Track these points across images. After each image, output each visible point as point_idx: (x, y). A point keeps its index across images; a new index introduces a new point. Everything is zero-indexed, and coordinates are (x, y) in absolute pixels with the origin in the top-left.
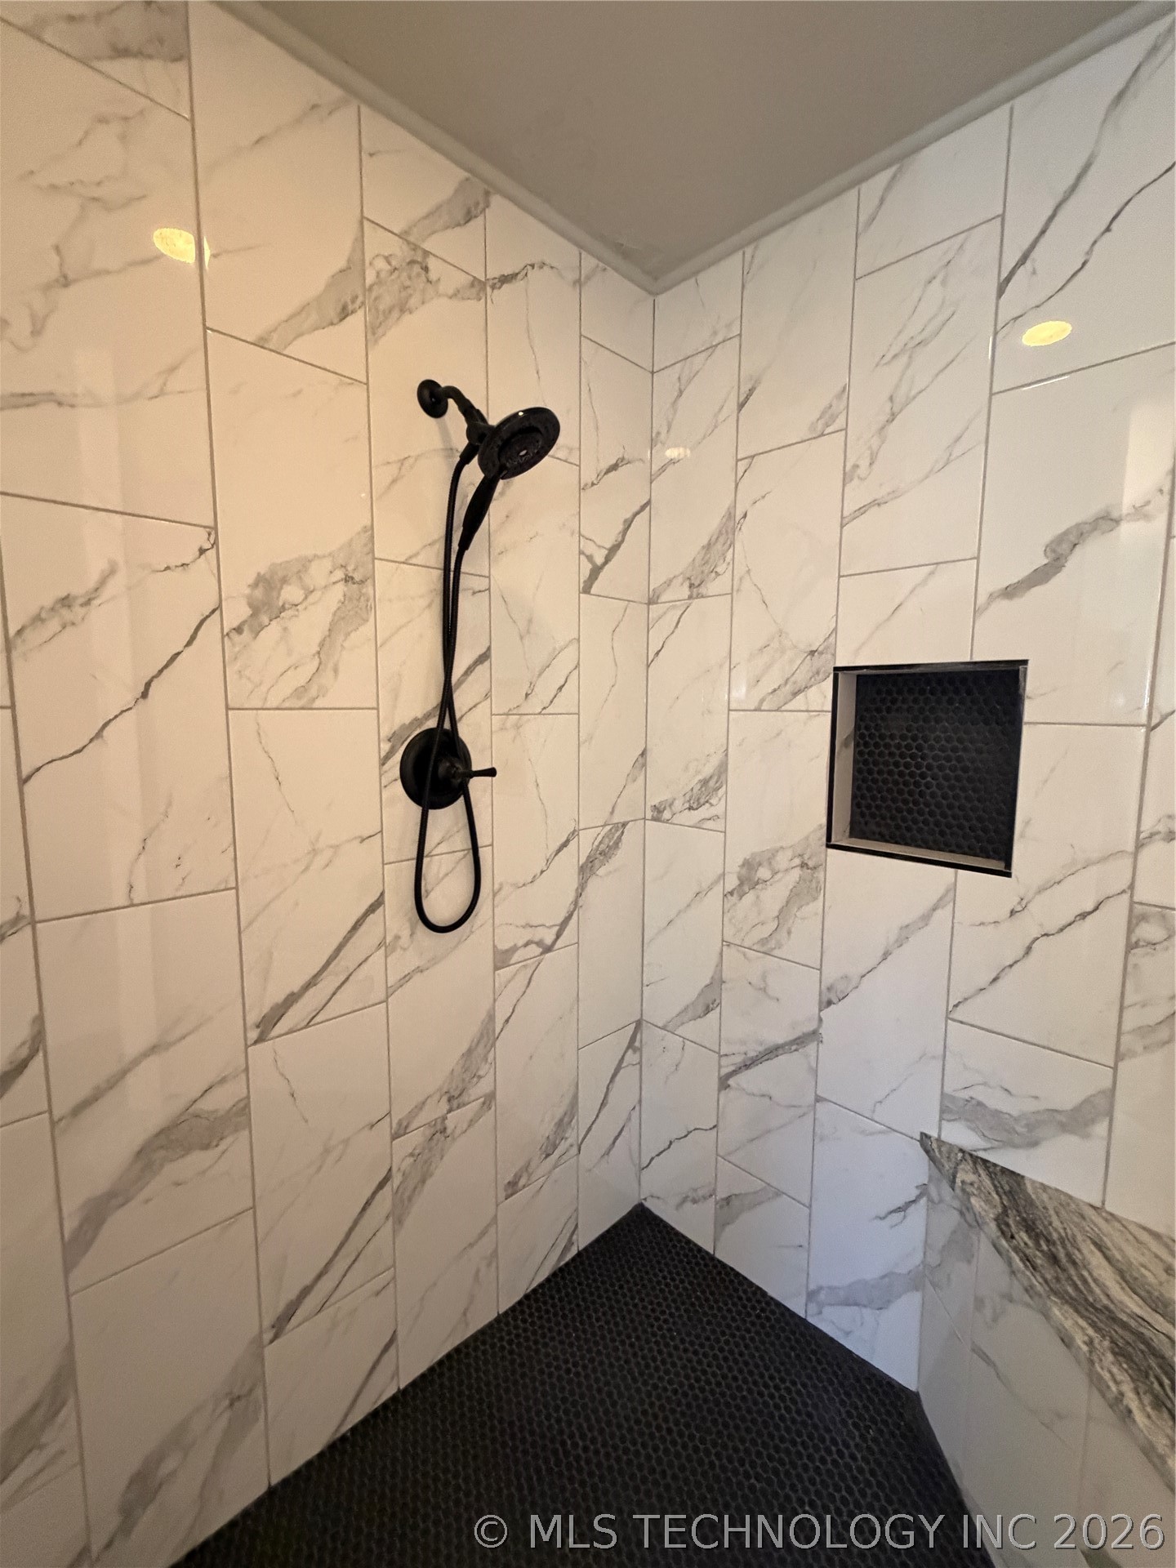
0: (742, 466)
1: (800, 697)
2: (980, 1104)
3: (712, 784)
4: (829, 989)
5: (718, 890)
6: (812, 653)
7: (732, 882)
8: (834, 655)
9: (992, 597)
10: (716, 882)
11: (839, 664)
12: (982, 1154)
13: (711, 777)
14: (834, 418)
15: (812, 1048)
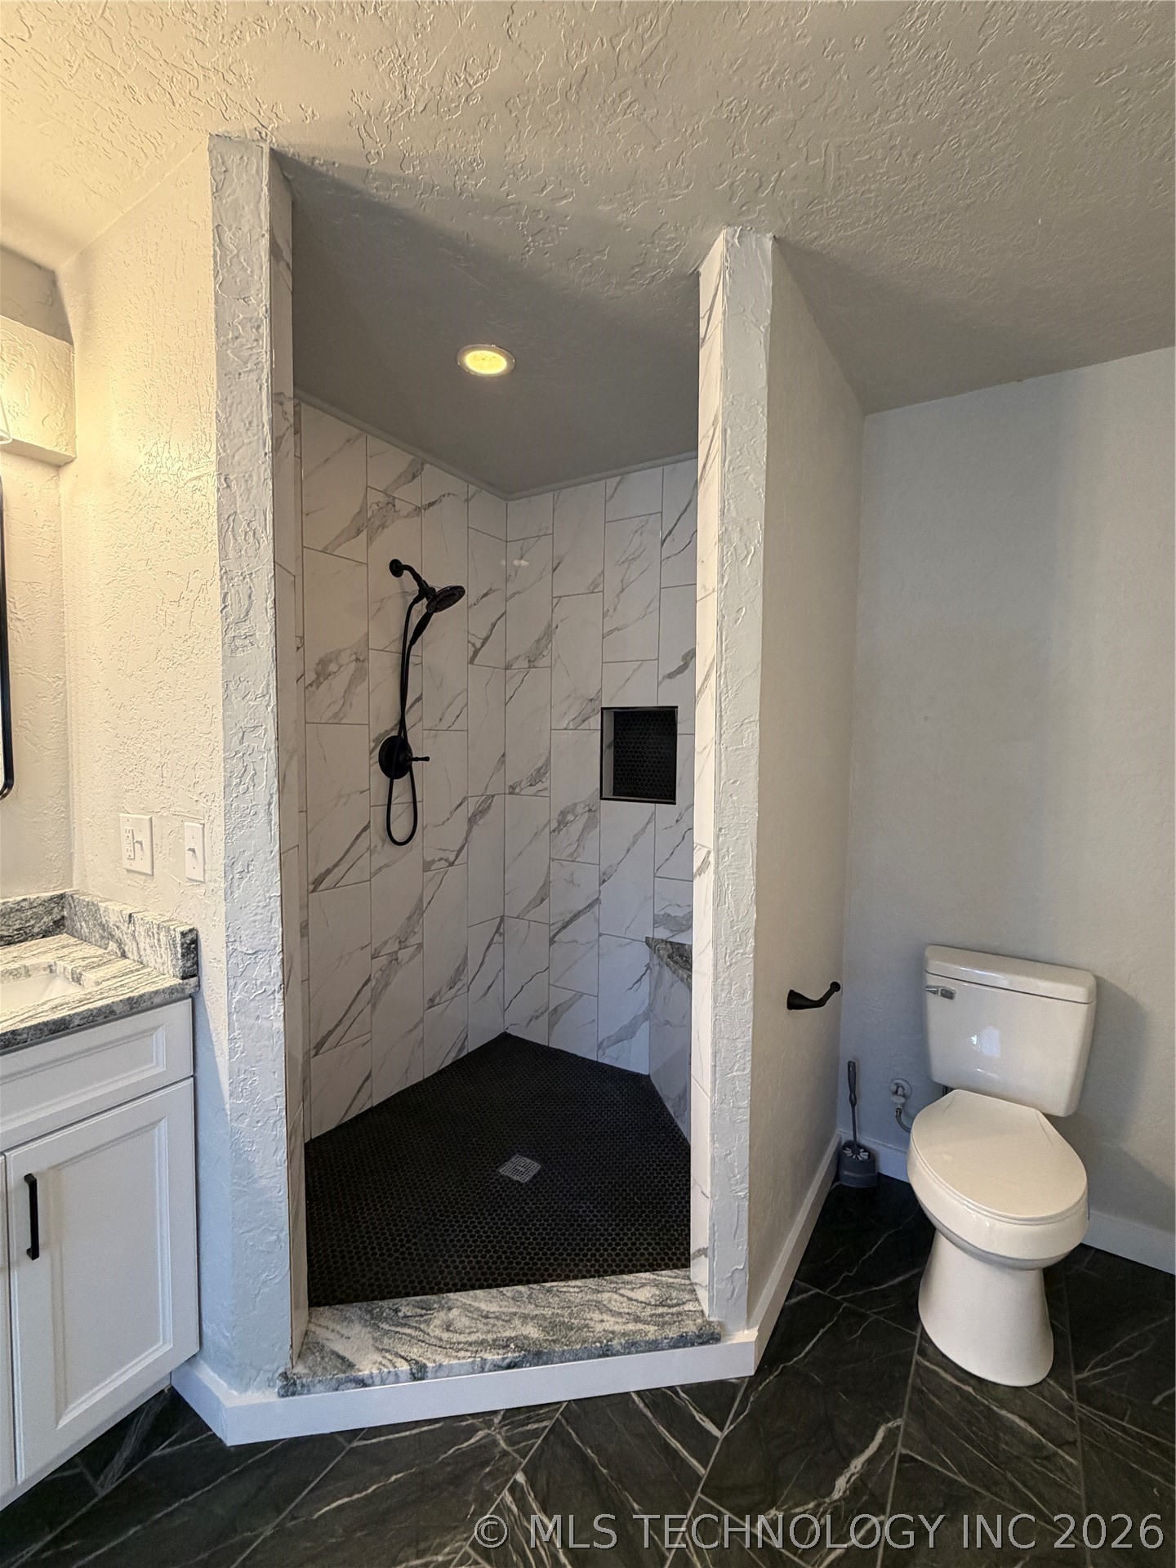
0: (555, 600)
1: (586, 722)
2: (669, 915)
3: (542, 771)
4: (604, 874)
5: (547, 830)
6: (591, 700)
7: (554, 825)
8: (601, 701)
9: (664, 678)
10: (545, 826)
11: (605, 705)
12: (670, 940)
13: (542, 767)
14: (597, 586)
15: (596, 908)
